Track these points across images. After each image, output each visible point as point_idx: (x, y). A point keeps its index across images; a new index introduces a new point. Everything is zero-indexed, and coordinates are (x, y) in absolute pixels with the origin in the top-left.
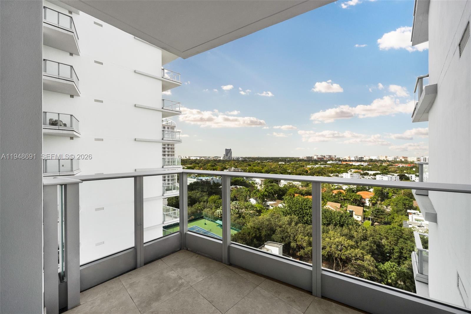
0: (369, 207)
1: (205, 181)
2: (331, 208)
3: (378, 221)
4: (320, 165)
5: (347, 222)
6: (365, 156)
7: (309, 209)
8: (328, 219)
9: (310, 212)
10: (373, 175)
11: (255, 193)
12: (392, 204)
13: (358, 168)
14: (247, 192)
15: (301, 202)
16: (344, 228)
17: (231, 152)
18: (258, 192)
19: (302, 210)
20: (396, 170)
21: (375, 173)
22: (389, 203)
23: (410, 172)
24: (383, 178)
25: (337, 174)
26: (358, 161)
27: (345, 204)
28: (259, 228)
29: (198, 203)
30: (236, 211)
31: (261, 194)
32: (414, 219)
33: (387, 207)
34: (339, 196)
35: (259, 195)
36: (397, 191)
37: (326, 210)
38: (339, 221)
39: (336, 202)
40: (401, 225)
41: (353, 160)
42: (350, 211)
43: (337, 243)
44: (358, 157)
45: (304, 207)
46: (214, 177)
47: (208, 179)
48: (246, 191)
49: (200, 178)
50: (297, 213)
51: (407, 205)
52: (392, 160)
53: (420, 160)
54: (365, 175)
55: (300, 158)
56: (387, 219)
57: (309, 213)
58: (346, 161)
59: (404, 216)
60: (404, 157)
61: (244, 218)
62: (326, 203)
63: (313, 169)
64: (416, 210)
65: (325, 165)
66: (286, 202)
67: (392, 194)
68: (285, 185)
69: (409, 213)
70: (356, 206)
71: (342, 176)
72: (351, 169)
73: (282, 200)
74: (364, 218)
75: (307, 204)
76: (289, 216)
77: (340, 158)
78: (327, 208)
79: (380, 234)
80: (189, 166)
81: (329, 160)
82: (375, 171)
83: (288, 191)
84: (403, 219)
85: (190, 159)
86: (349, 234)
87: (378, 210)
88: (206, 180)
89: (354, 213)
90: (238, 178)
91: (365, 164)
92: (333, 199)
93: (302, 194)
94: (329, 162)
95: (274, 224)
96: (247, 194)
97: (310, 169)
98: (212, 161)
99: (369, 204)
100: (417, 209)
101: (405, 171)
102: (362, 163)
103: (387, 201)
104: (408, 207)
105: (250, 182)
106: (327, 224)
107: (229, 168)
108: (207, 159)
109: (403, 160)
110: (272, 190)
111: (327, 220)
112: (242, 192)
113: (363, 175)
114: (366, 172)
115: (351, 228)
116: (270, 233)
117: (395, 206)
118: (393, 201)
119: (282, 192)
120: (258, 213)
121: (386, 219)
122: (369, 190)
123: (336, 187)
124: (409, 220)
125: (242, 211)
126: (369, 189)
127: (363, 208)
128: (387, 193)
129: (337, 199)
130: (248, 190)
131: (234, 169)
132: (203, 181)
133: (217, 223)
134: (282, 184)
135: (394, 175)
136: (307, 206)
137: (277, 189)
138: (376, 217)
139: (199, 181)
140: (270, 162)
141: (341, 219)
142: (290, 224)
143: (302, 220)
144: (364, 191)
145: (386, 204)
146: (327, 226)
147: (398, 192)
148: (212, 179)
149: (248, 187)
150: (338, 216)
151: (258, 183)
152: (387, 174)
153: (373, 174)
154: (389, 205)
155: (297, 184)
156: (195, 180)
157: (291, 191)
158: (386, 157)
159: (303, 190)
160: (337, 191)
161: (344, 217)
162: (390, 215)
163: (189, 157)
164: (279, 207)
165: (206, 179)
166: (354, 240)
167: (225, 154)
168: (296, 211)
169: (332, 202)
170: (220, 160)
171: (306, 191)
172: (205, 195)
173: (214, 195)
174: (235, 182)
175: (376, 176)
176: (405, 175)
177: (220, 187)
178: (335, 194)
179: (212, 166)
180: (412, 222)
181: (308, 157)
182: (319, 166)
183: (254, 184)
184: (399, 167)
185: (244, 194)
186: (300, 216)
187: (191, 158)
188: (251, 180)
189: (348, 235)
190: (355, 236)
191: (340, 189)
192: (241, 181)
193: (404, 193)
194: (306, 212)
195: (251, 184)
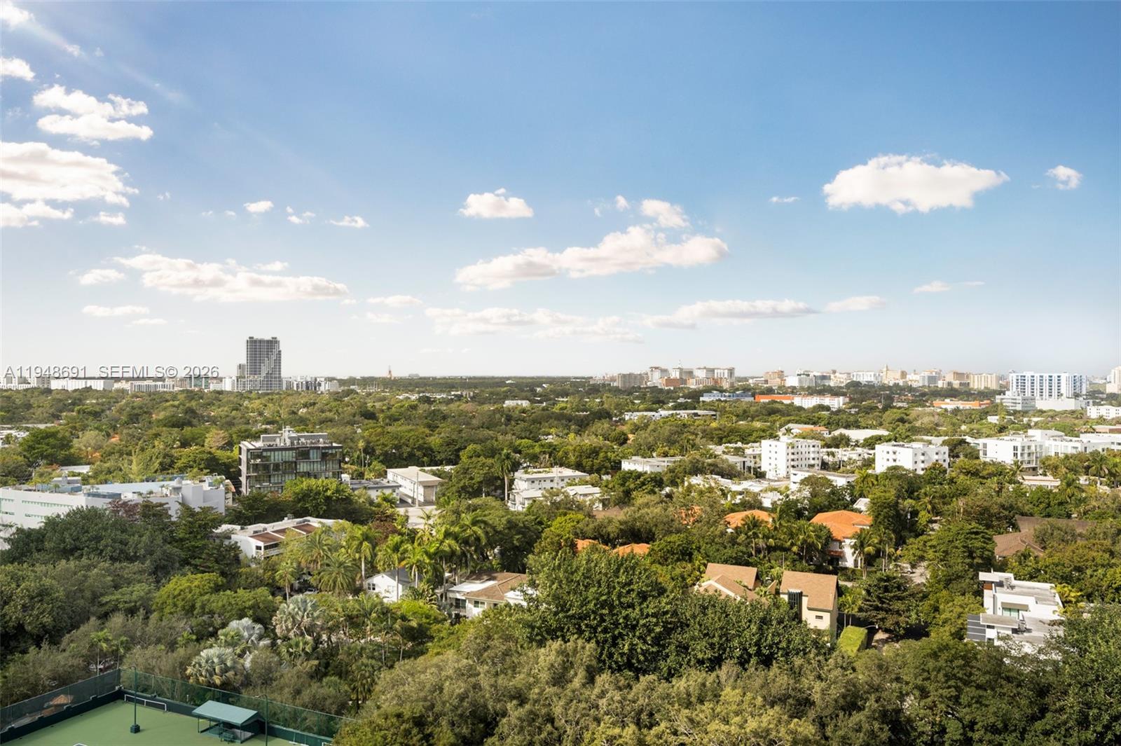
0: (853, 571)
1: (136, 505)
2: (726, 591)
3: (888, 624)
4: (675, 408)
5: (784, 644)
6: (834, 372)
7: (641, 604)
8: (716, 640)
9: (642, 614)
10: (863, 446)
11: (396, 548)
12: (930, 554)
13: (810, 417)
14: (361, 544)
15: (606, 574)
16: (775, 668)
17: (280, 351)
18: (413, 542)
19: (611, 611)
20: (937, 425)
21: (872, 438)
22: (920, 553)
23: (978, 430)
24: (897, 456)
25: (739, 444)
26: (812, 391)
27: (772, 567)
28: (422, 716)
29: (93, 619)
30: (306, 643)
31: (427, 553)
32: (999, 605)
33: (913, 566)
34: (748, 537)
35: (416, 554)
36: (944, 504)
37: (704, 600)
38: (755, 645)
39: (740, 564)
40: (959, 635)
41: (794, 388)
42: (791, 595)
43: (753, 739)
44: (811, 375)
45: (620, 596)
46: (184, 482)
47: (151, 493)
48: (357, 542)
49: (103, 489)
50: (587, 626)
51: (978, 553)
52: (921, 385)
53: (1008, 383)
54: (837, 446)
55: (592, 382)
56: (917, 614)
57: (641, 622)
58: (770, 391)
59: (969, 598)
60: (958, 375)
61: (342, 673)
62: (702, 568)
63: (647, 426)
64: (1004, 571)
65: (695, 409)
66: (541, 579)
67: (928, 515)
68: (534, 501)
69: (984, 581)
70: (810, 571)
71: (757, 452)
72: (789, 422)
73: (524, 573)
74: (841, 622)
75: (630, 583)
76: (556, 645)
77: (746, 379)
78: (711, 593)
79: (898, 679)
80: (42, 426)
81: (708, 390)
82: (871, 428)
83: (549, 526)
84: (967, 610)
85: (49, 391)
86: (793, 694)
87: (885, 581)
88: (139, 500)
89: (805, 600)
90: (313, 481)
91: (836, 403)
92: (729, 552)
93: (608, 540)
94: (706, 398)
95: (492, 686)
96: (357, 556)
97: (636, 429)
98: (174, 396)
99: (856, 561)
100: (1007, 565)
101: (963, 427)
102: (827, 401)
103: (914, 544)
104: (980, 561)
105: (374, 495)
106: (709, 659)
107: (266, 431)
108: (148, 386)
109: (956, 384)
110: (475, 528)
111: (712, 645)
112: (335, 548)
113: (831, 447)
114: (841, 434)
115: (801, 667)
116: (473, 731)
117: (941, 560)
118: (934, 543)
119: (524, 534)
120: (410, 644)
121: (914, 616)
122: (855, 506)
123: (738, 501)
124: (984, 612)
125: (334, 639)
126: (853, 502)
127: (836, 577)
128: (911, 513)
129: (744, 549)
130: (366, 538)
131: (294, 435)
132: (125, 504)
133: (200, 717)
134: (519, 499)
135: (930, 443)
136: (628, 592)
137: (500, 524)
138: (882, 609)
139: (100, 504)
140: (467, 402)
141: (762, 634)
142: (560, 679)
143: (611, 656)
144: (837, 509)
145: (912, 558)
146: (712, 669)
147: (946, 507)
148: (177, 490)
149: (363, 523)
150: (750, 621)
151: (410, 501)
152: (908, 438)
153: (865, 440)
154: (922, 558)
155: (585, 495)
156: (79, 501)
157: (559, 526)
158: (904, 374)
159: (610, 521)
160: (743, 514)
161: (774, 623)
162: (925, 597)
163: (45, 379)
164: (508, 605)
165: (140, 494)
166: (812, 714)
167: (244, 361)
168: (587, 616)
169: (726, 562)
170: (220, 393)
171: (621, 523)
172: (138, 577)
173: (184, 575)
174: (299, 501)
175: (874, 449)
176: (963, 442)
177: (219, 531)
178: (737, 528)
179: (173, 426)
180: (995, 617)
181: (625, 377)
182: (671, 412)
183: (391, 502)
184: (946, 410)
185: (342, 556)
186: (601, 637)
187: (55, 385)
188: (377, 489)
189: (790, 696)
190: (816, 697)
191: (751, 507)
192: (329, 493)
193: (965, 511)
194: (626, 618)
195: (379, 505)
